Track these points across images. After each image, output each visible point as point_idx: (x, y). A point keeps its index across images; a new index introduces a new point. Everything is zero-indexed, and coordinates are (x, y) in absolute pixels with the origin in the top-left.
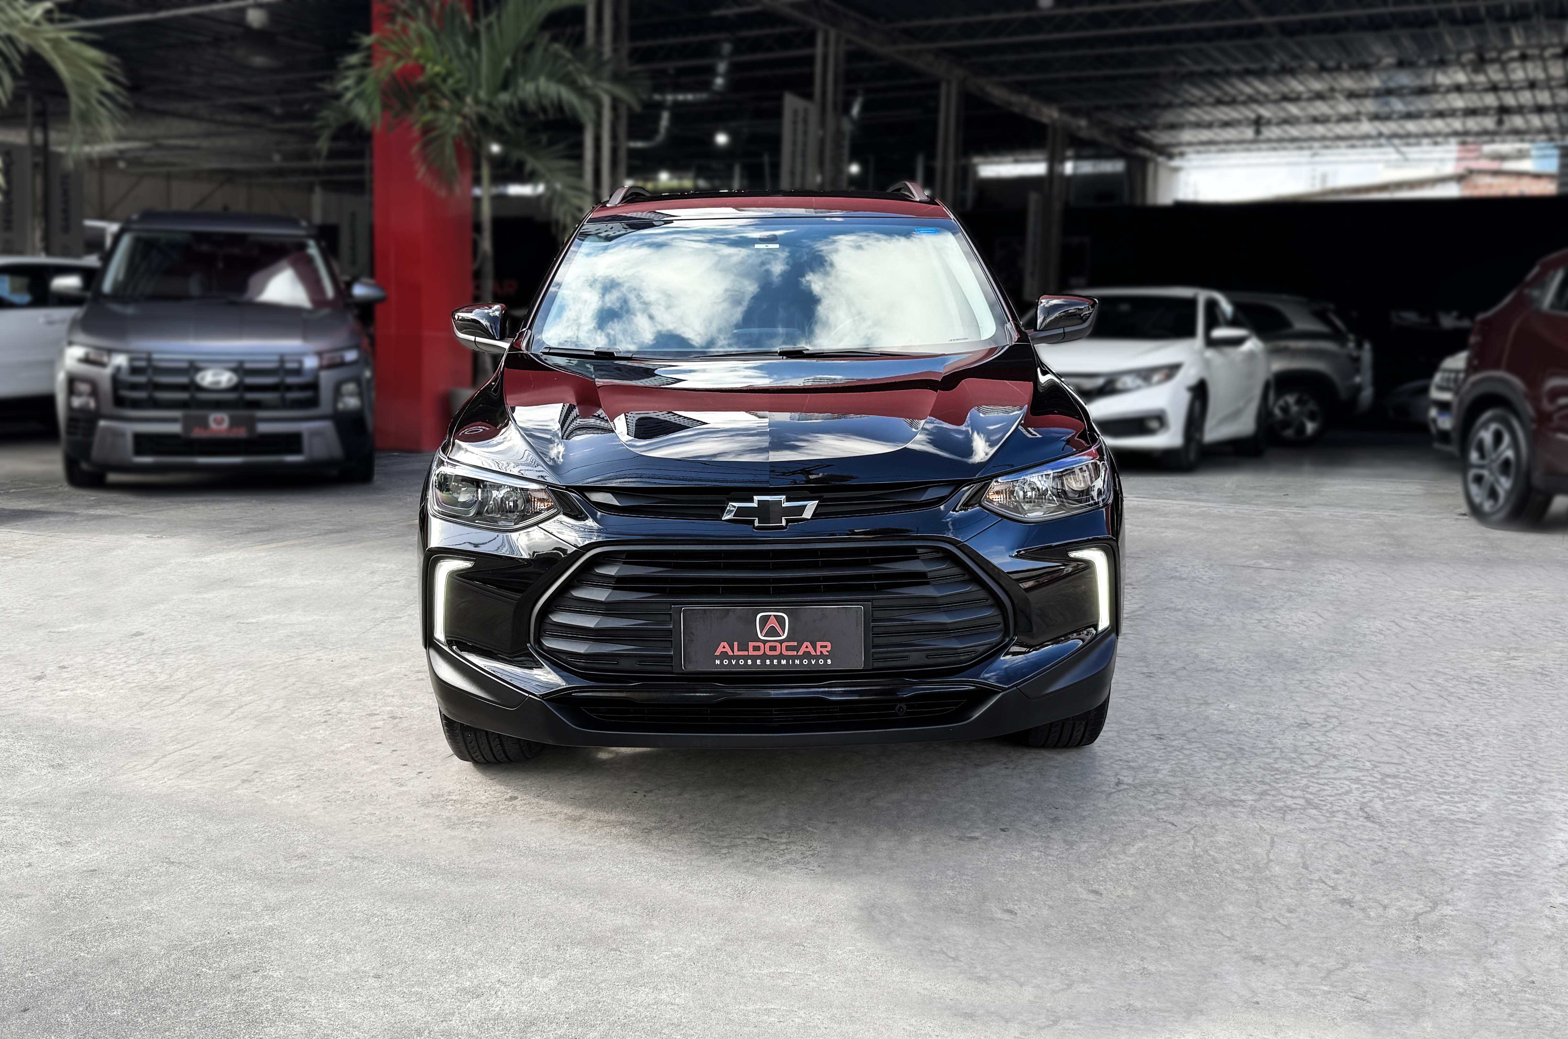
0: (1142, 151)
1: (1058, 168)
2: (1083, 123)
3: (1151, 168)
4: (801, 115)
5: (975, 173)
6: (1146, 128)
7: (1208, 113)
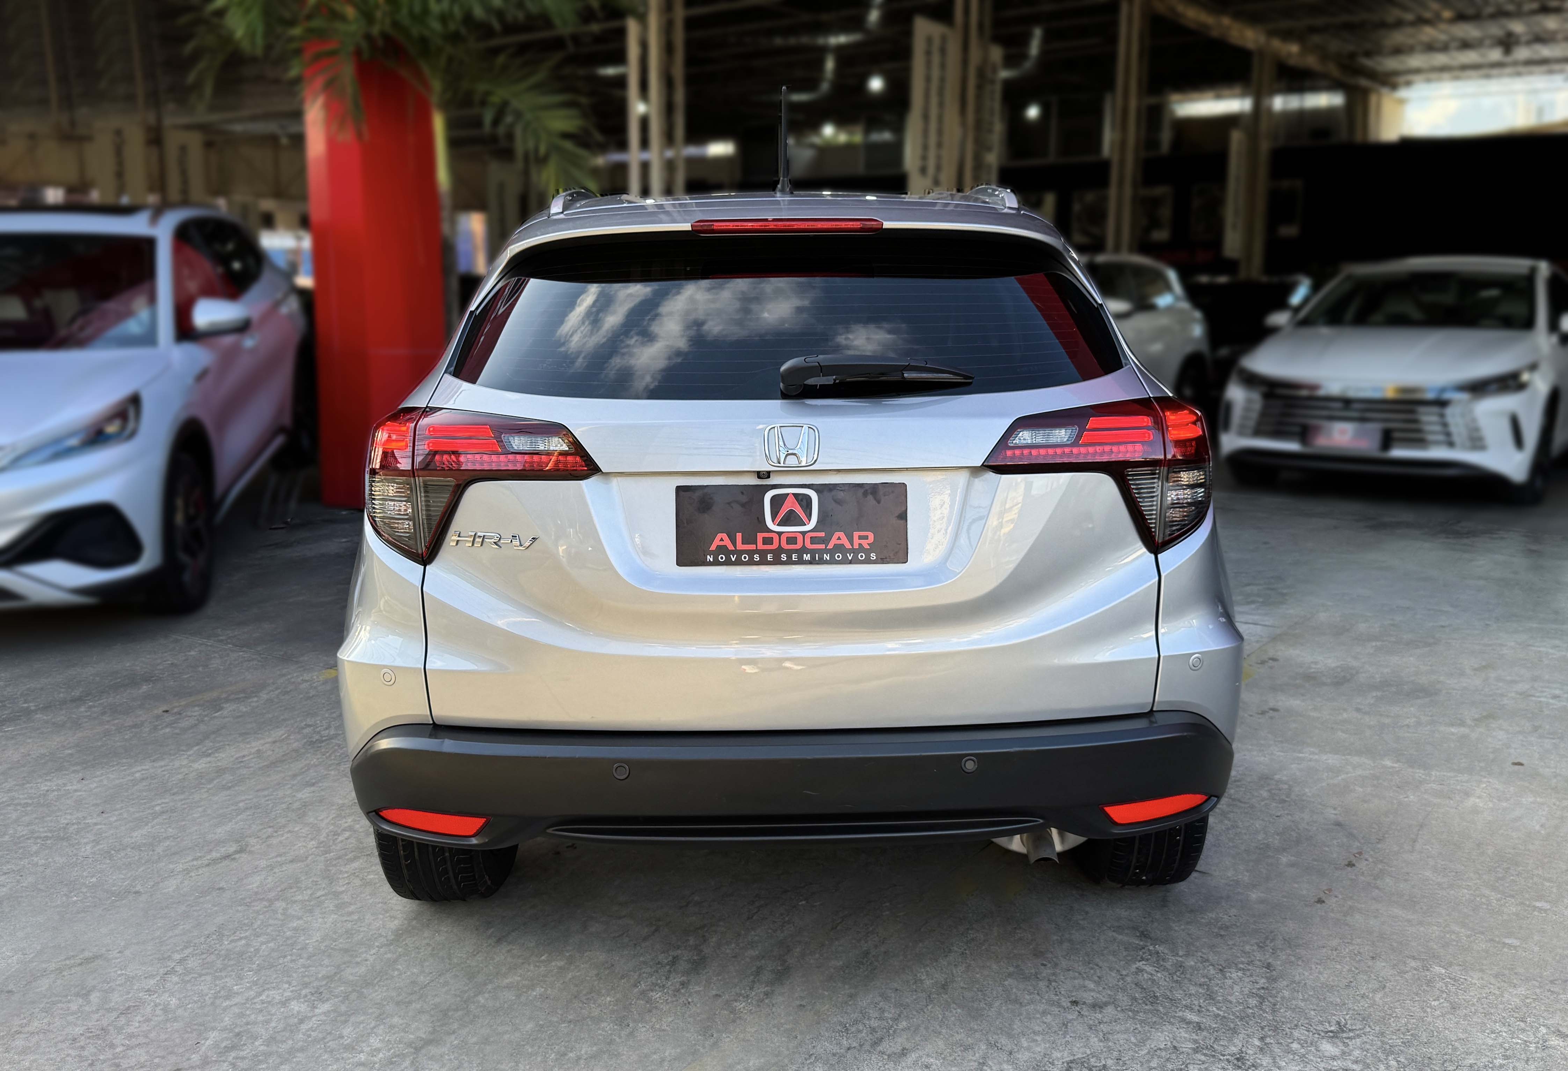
0: (1364, 82)
1: (1266, 102)
2: (1294, 48)
3: (1373, 99)
4: (937, 43)
5: (1172, 112)
6: (1368, 54)
7: (1444, 32)
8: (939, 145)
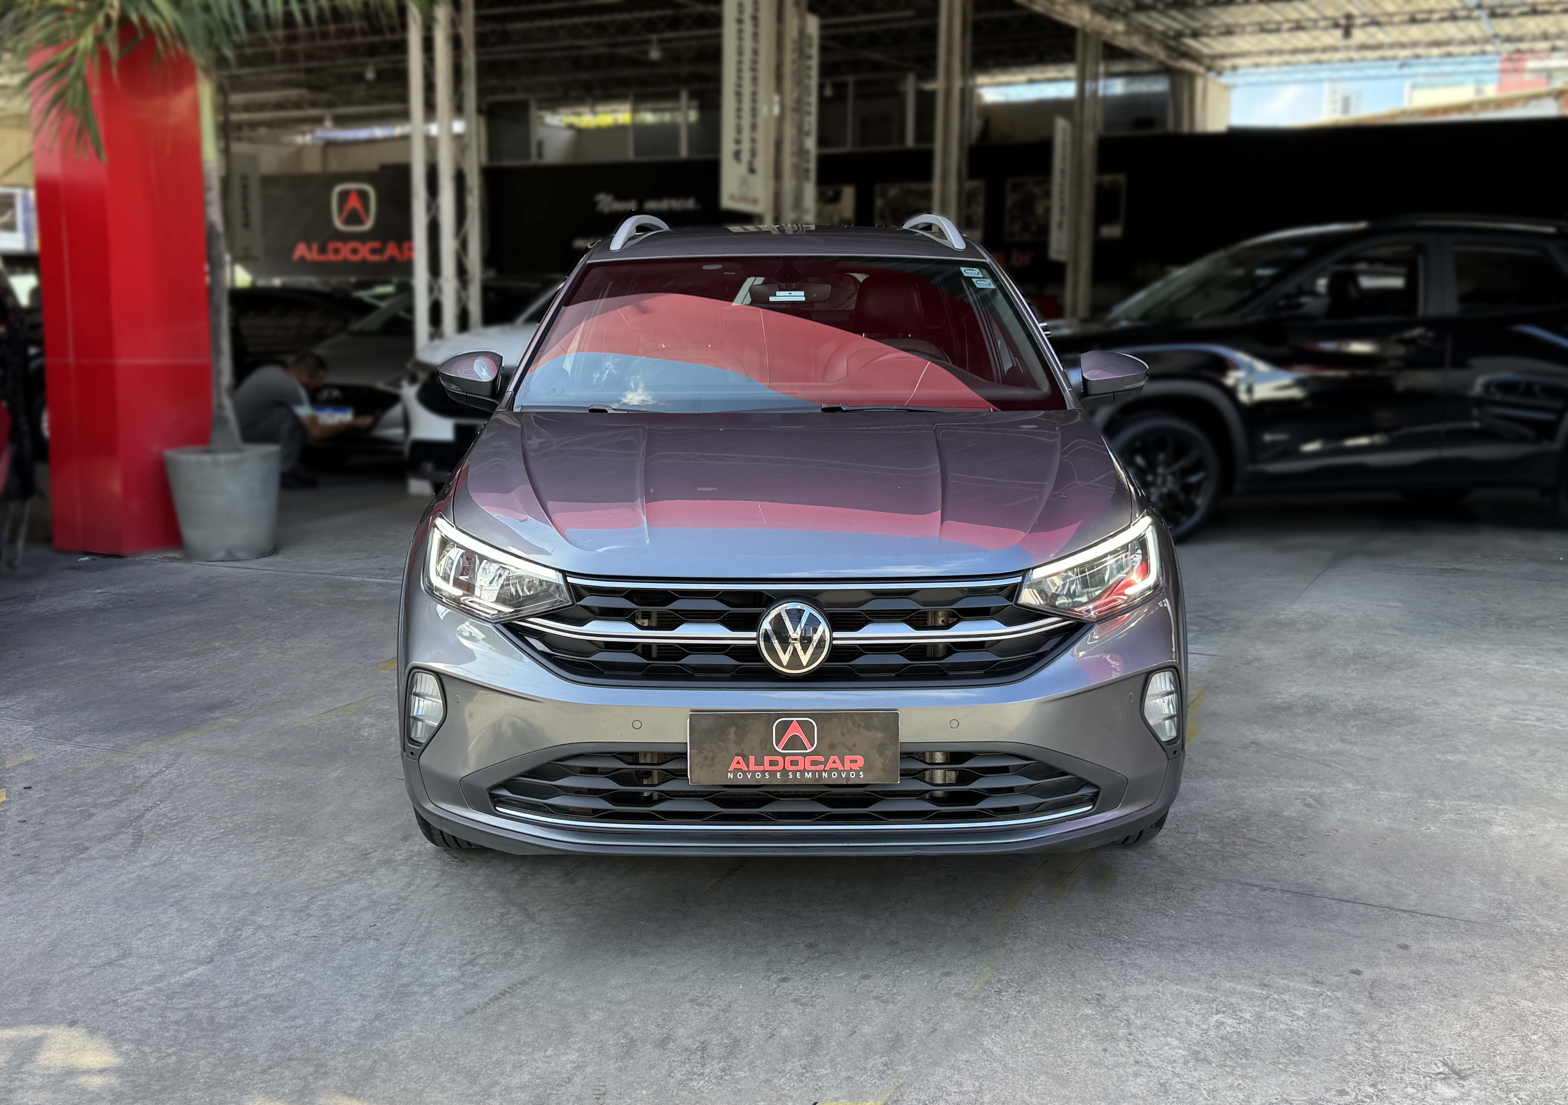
0: (1188, 65)
1: (1089, 86)
2: (1120, 27)
3: (1199, 86)
6: (1195, 35)
7: (1278, 12)
8: (754, 127)
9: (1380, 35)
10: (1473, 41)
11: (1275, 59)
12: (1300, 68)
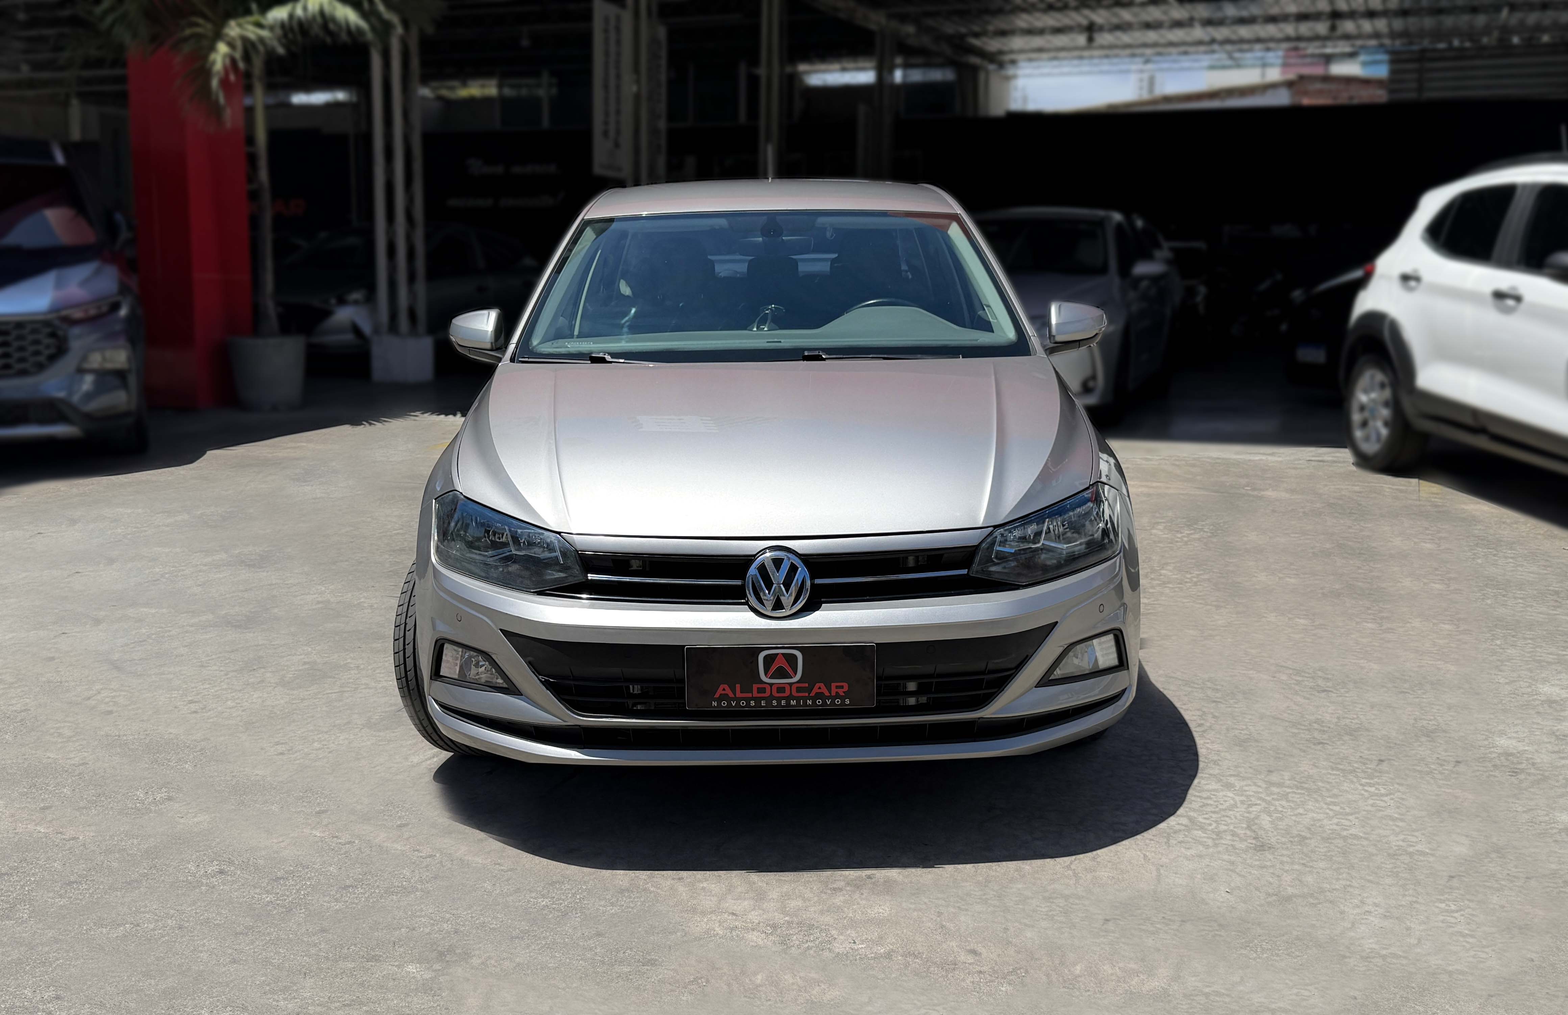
0: (972, 60)
1: (887, 76)
2: (911, 29)
3: (982, 76)
4: (613, 22)
5: (801, 81)
6: (977, 35)
7: (1039, 19)
8: (618, 112)
9: (1125, 38)
10: (1200, 43)
11: (1045, 55)
12: (1065, 62)
